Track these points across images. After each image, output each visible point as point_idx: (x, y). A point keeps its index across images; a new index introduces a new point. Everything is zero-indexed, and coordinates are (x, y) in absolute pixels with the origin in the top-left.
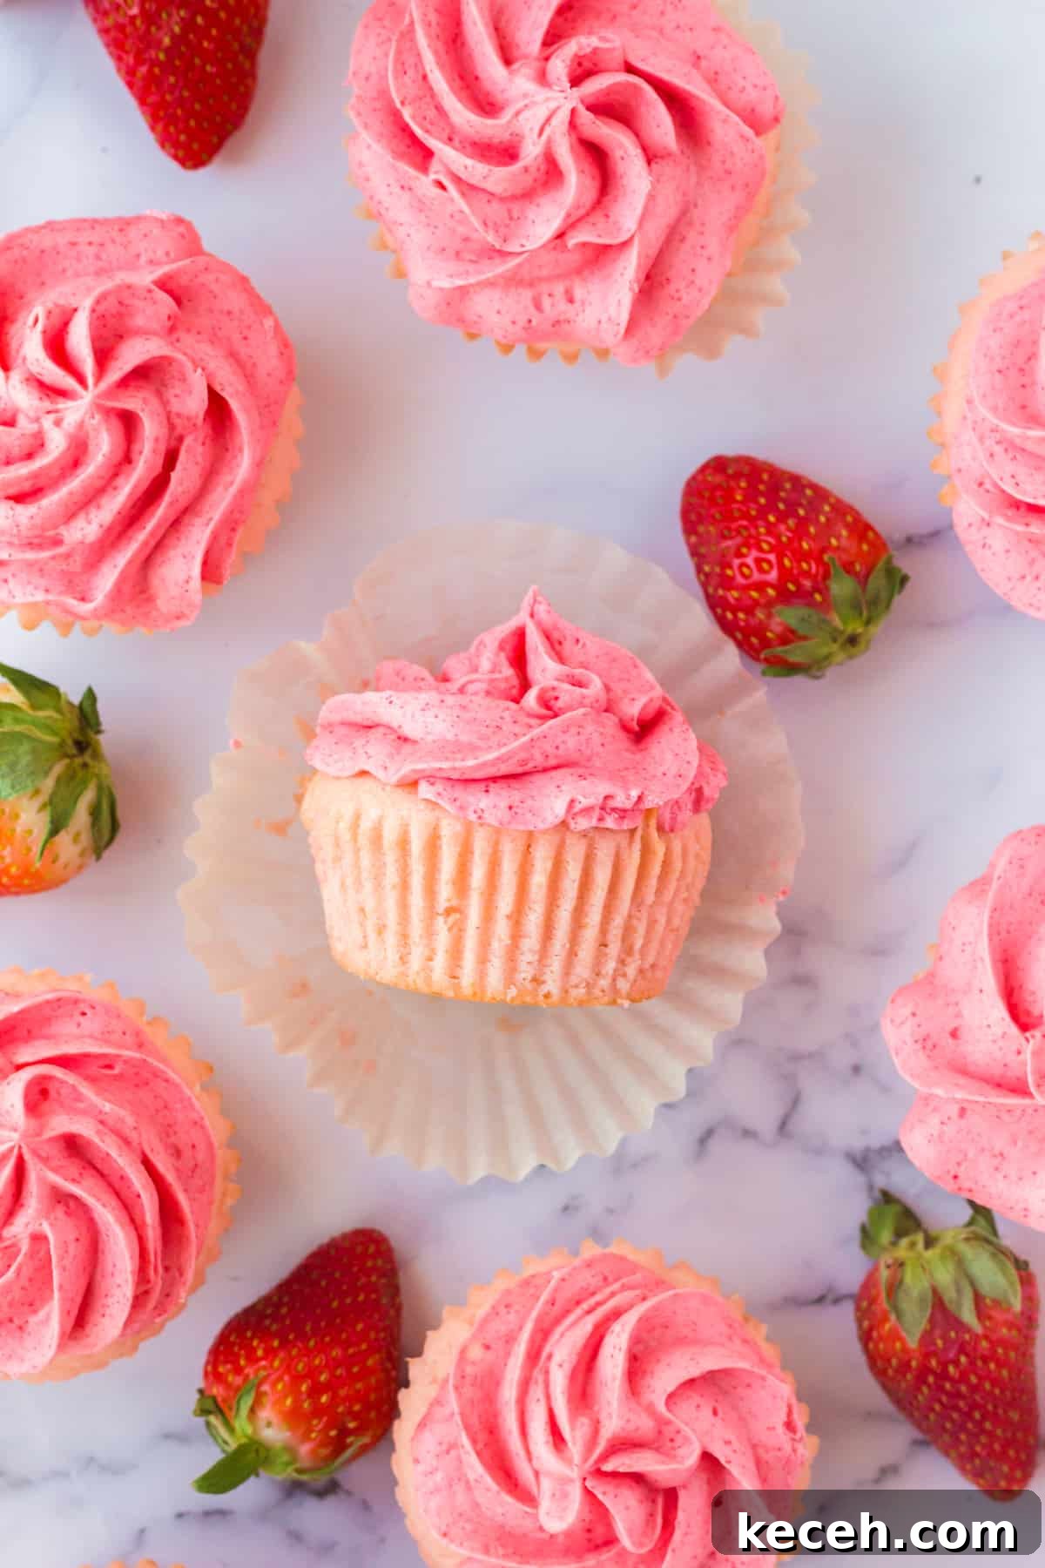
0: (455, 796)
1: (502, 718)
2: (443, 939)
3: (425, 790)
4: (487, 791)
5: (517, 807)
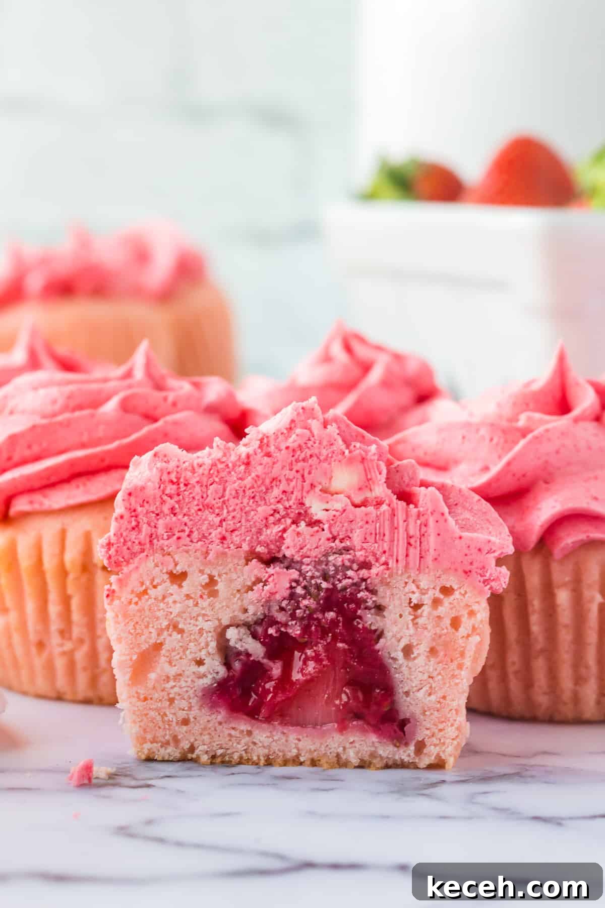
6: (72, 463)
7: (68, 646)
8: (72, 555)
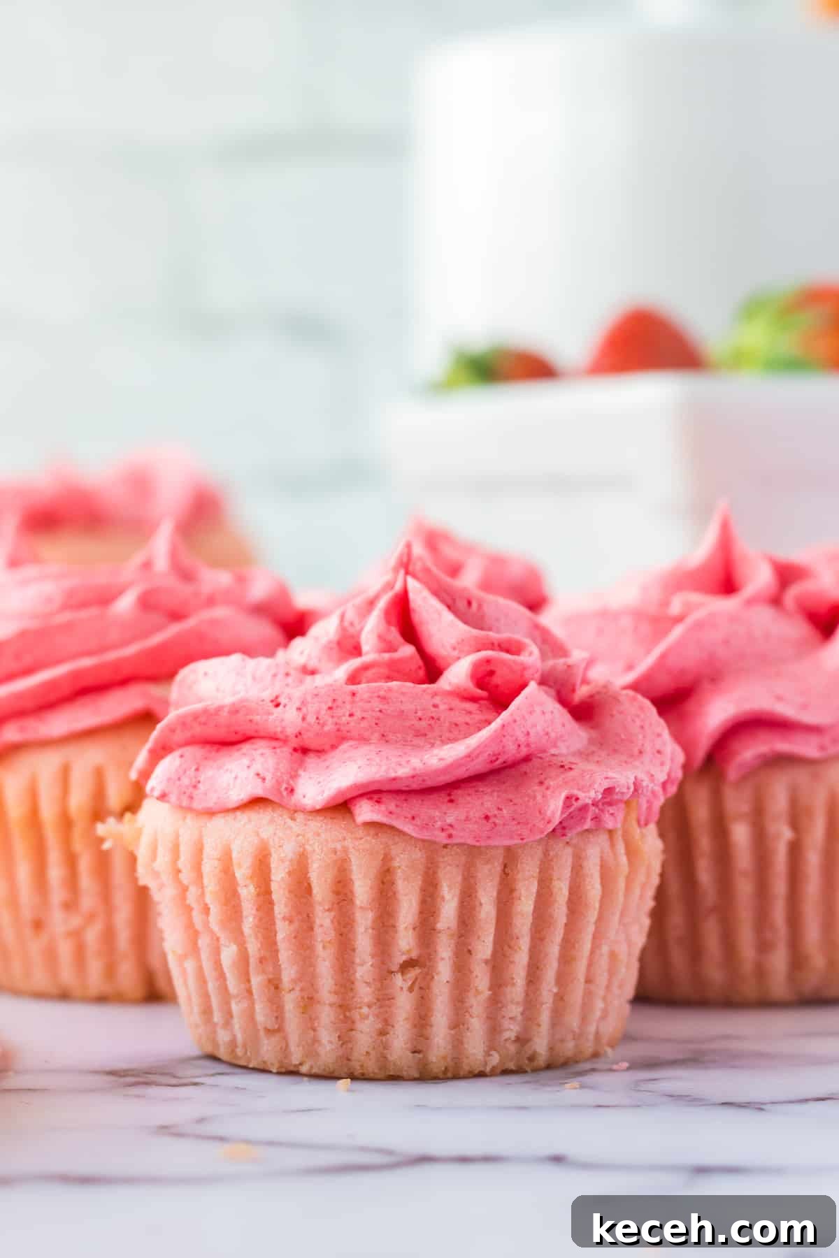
0: (413, 813)
1: (435, 706)
2: (404, 1003)
3: (365, 812)
4: (451, 801)
5: (495, 816)
6: (76, 675)
7: (76, 921)
8: (79, 799)
